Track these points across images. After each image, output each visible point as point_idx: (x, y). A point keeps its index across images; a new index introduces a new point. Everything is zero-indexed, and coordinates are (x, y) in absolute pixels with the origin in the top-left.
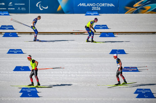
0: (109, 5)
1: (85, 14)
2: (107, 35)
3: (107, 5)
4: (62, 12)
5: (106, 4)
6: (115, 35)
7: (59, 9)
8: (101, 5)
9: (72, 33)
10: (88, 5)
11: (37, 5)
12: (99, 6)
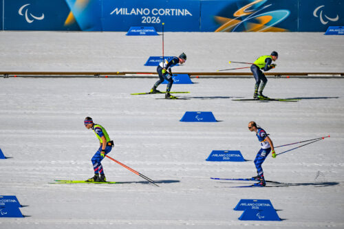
0: (178, 12)
1: (126, 33)
2: (176, 79)
3: (175, 12)
4: (75, 27)
5: (173, 10)
6: (192, 80)
7: (68, 21)
8: (162, 12)
9: (97, 75)
10: (133, 11)
11: (20, 12)
12: (158, 15)
